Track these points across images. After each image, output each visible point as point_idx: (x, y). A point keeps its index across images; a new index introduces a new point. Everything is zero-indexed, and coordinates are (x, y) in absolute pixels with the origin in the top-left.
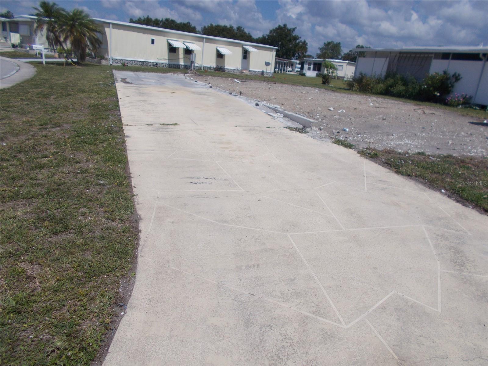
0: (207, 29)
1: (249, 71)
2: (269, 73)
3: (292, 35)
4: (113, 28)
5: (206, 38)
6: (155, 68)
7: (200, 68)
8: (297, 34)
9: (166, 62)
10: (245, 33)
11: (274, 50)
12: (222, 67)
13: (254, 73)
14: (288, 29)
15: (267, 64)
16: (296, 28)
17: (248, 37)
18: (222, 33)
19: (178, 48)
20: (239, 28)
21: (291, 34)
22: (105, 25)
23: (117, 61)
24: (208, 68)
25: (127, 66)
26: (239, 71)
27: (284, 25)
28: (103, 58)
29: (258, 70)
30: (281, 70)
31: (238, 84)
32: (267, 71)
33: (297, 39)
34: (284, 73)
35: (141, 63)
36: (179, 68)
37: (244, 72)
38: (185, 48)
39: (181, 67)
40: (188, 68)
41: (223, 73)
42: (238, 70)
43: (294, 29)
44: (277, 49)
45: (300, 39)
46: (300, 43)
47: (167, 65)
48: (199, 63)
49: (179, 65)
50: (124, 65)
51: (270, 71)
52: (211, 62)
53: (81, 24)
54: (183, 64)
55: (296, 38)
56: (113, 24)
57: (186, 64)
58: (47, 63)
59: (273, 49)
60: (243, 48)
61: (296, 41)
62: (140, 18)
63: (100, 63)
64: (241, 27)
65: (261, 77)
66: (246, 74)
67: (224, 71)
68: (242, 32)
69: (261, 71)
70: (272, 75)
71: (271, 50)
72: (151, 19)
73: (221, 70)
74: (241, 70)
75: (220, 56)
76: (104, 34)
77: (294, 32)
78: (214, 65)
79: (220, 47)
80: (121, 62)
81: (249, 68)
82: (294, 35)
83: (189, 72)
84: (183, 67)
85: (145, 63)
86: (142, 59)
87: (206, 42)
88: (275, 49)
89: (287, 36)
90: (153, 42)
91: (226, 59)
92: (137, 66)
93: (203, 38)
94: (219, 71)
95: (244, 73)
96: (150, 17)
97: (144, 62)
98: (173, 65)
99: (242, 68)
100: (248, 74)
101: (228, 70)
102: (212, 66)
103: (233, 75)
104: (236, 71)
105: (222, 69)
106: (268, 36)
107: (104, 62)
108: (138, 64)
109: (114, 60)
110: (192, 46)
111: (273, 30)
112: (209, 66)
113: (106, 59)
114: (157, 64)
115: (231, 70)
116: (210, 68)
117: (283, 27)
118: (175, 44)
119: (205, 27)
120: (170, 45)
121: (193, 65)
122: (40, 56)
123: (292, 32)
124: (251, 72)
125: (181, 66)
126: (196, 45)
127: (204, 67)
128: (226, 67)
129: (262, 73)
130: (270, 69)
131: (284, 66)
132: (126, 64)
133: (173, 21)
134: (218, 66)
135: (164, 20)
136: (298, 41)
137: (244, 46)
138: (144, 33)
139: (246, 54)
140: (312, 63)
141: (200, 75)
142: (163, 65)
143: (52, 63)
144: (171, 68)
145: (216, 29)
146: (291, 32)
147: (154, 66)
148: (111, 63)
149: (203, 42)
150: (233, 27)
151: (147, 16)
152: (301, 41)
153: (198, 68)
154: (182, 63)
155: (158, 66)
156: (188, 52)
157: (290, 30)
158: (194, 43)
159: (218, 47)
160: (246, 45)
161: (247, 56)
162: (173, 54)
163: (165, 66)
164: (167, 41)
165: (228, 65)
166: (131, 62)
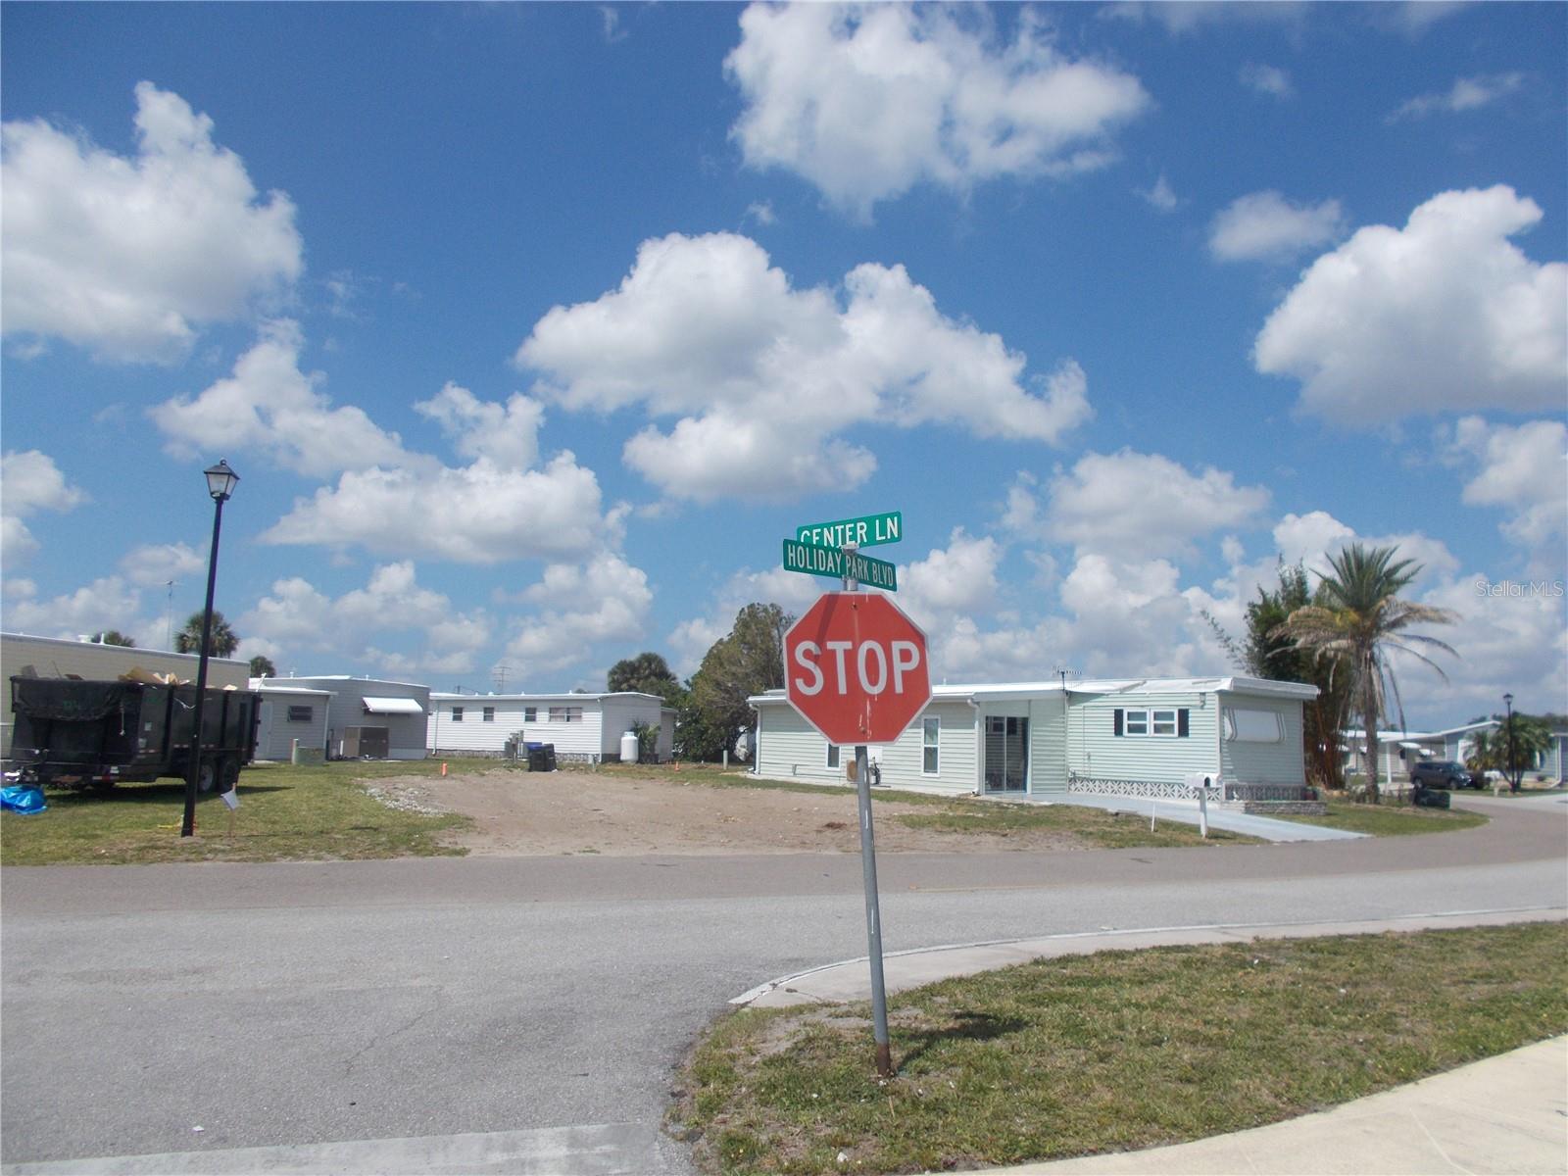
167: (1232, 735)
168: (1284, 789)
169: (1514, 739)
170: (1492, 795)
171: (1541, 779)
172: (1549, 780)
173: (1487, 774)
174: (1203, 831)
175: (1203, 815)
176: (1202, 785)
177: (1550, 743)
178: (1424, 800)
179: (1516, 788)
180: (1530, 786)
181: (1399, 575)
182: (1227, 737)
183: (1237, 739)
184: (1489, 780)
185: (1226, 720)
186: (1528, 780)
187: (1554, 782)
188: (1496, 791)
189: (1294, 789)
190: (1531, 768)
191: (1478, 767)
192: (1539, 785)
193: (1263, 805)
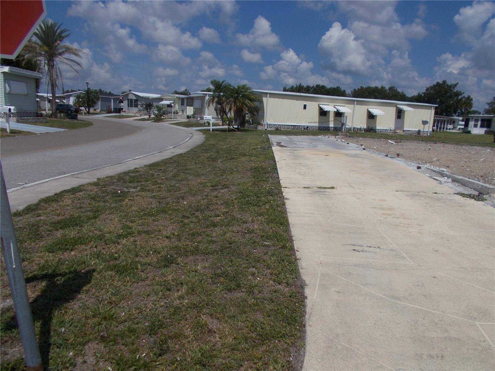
0: (357, 92)
1: (404, 131)
2: (427, 132)
3: (453, 91)
4: (270, 97)
5: (357, 101)
6: (305, 131)
7: (350, 129)
8: (459, 90)
9: (317, 125)
10: (398, 93)
11: (433, 108)
12: (373, 128)
13: (409, 132)
14: (448, 86)
15: (425, 123)
16: (458, 83)
17: (401, 96)
18: (373, 94)
19: (329, 111)
20: (391, 89)
21: (451, 91)
22: (263, 95)
23: (271, 126)
24: (358, 129)
25: (280, 130)
26: (392, 131)
27: (443, 82)
28: (259, 124)
29: (414, 130)
30: (440, 128)
31: (393, 145)
32: (425, 130)
33: (460, 95)
34: (443, 131)
35: (292, 127)
36: (329, 130)
37: (398, 131)
38: (336, 111)
39: (330, 129)
40: (338, 130)
41: (373, 134)
42: (391, 130)
43: (456, 85)
44: (436, 107)
45: (463, 95)
46: (464, 99)
47: (317, 128)
48: (348, 125)
49: (329, 127)
50: (277, 129)
51: (427, 130)
52: (361, 123)
53: (244, 96)
54: (333, 126)
55: (458, 94)
56: (270, 94)
57: (336, 126)
58: (213, 130)
59: (432, 106)
60: (397, 108)
61: (458, 97)
62: (293, 86)
63: (256, 128)
64: (394, 87)
65: (418, 136)
66: (401, 134)
67: (375, 132)
68: (395, 92)
69: (417, 130)
70: (430, 134)
71: (429, 108)
72: (303, 86)
73: (372, 131)
74: (394, 130)
75: (371, 116)
76: (262, 102)
77: (455, 88)
78: (365, 126)
79: (371, 108)
80: (275, 126)
81: (403, 128)
82: (455, 91)
83: (340, 134)
84: (332, 129)
85: (296, 127)
86: (295, 123)
87: (356, 104)
88: (434, 106)
89: (446, 92)
90: (305, 107)
91: (378, 120)
92: (289, 129)
93: (354, 101)
94: (370, 132)
95: (397, 133)
96: (302, 85)
97: (295, 126)
98: (323, 128)
99: (395, 128)
100: (402, 134)
101: (380, 131)
102: (362, 128)
103: (385, 136)
104: (389, 131)
105: (373, 130)
106: (424, 93)
107: (260, 128)
109: (269, 125)
110: (342, 109)
111: (431, 87)
112: (359, 127)
113: (262, 125)
114: (307, 127)
115: (383, 131)
116: (360, 129)
117: (442, 84)
118: (326, 108)
119: (355, 90)
120: (321, 109)
121: (344, 127)
122: (207, 124)
123: (454, 88)
124: (406, 132)
125: (330, 128)
126: (347, 107)
127: (354, 128)
128: (377, 128)
129: (419, 132)
130: (427, 128)
131: (444, 124)
132: (279, 129)
133: (323, 87)
134: (369, 127)
135: (315, 86)
136: (460, 97)
137: (398, 106)
138: (297, 100)
139: (400, 114)
140: (480, 120)
141: (351, 137)
142: (313, 128)
143: (217, 130)
144: (321, 130)
145: (366, 91)
146: (452, 88)
147: (304, 129)
148: (266, 128)
149: (354, 104)
150: (384, 87)
151: (299, 84)
152: (464, 97)
153: (348, 130)
154: (331, 125)
155: (308, 129)
156: (338, 114)
157: (450, 86)
158: (344, 106)
159: (369, 108)
160: (400, 104)
161: (402, 116)
162: (324, 117)
163: (315, 129)
164: (319, 106)
165: (380, 126)
166: (284, 127)
167: (9, 91)
168: (30, 113)
169: (88, 97)
170: (82, 115)
171: (95, 110)
172: (97, 110)
173: (81, 108)
174: (8, 131)
175: (7, 124)
177: (98, 99)
178: (70, 117)
179: (89, 113)
181: (63, 35)
182: (7, 92)
183: (12, 93)
184: (81, 110)
185: (7, 85)
186: (92, 110)
187: (98, 111)
188: (83, 113)
189: (34, 113)
190: (93, 106)
191: (78, 106)
192: (94, 112)
193: (23, 119)
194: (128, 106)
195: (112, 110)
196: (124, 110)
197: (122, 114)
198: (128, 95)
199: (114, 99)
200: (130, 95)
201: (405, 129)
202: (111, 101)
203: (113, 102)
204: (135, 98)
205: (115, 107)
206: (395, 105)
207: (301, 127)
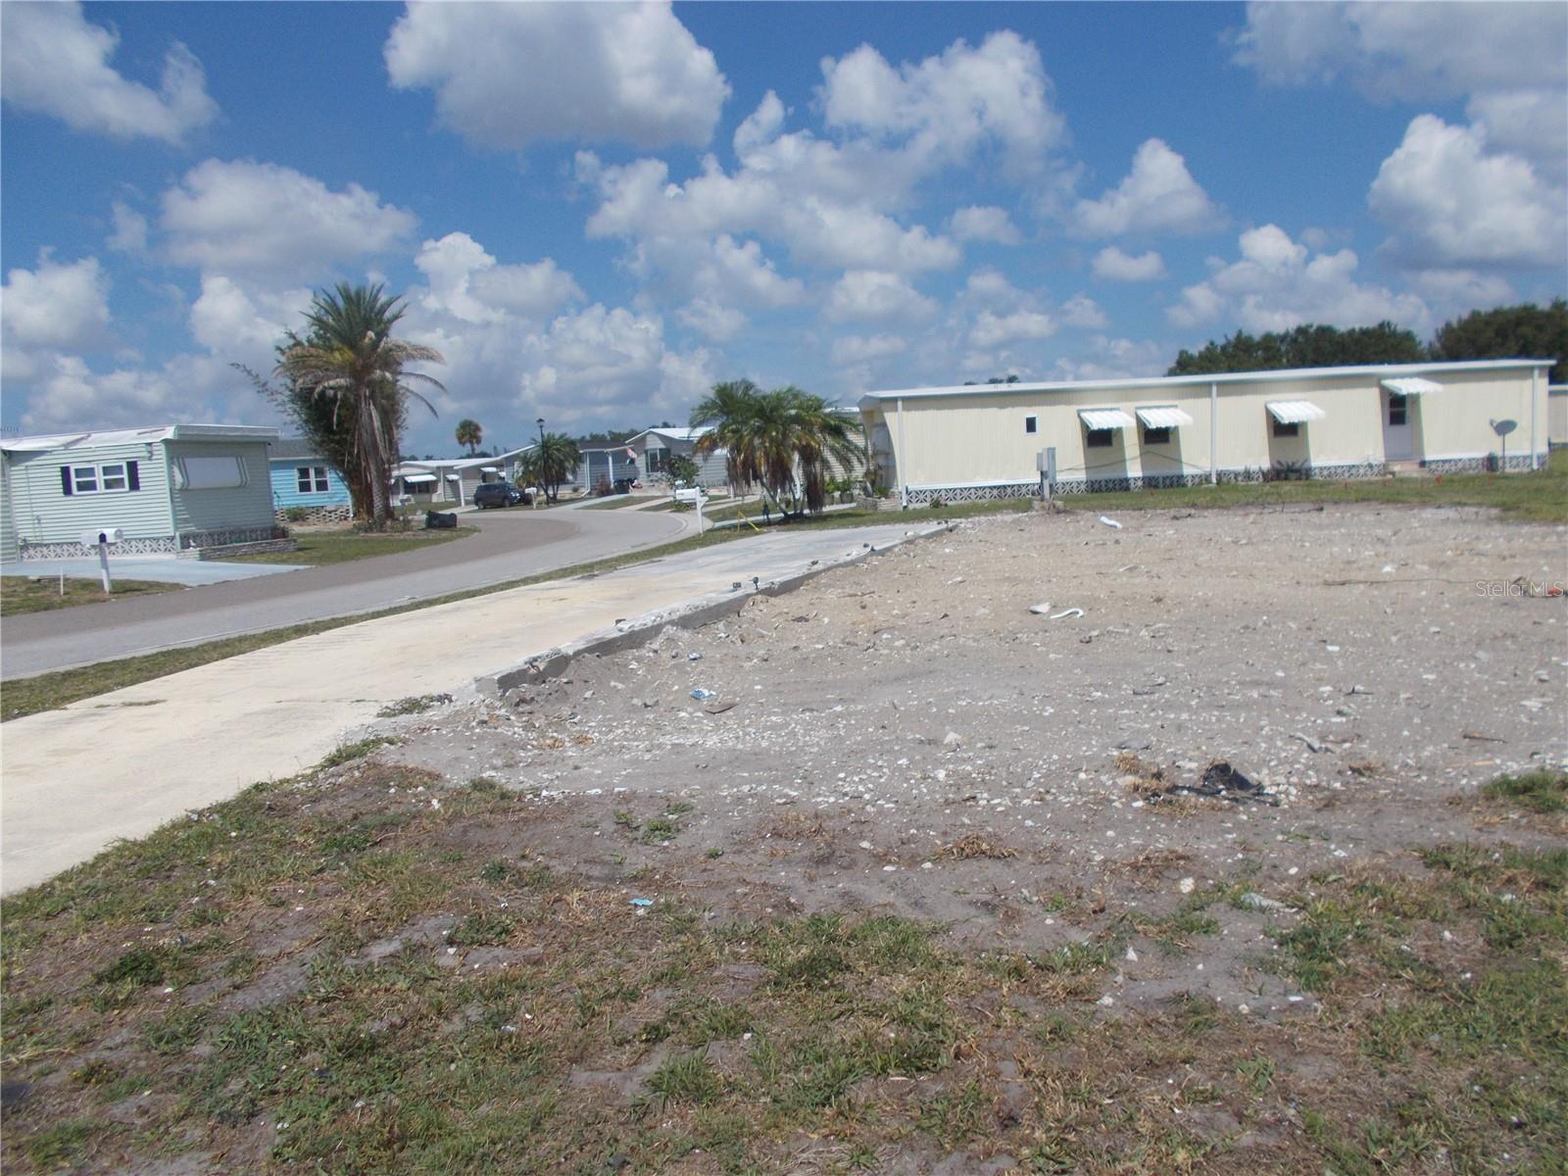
1: (1423, 464)
2: (1525, 458)
4: (907, 409)
5: (1219, 384)
7: (1207, 478)
9: (1082, 476)
11: (1537, 372)
12: (1297, 466)
13: (1447, 466)
15: (1504, 428)
19: (1119, 430)
22: (884, 406)
23: (921, 497)
24: (1236, 475)
25: (946, 505)
26: (1376, 470)
28: (884, 493)
29: (1465, 455)
32: (1515, 454)
35: (995, 492)
36: (1127, 489)
37: (1397, 468)
39: (1132, 485)
40: (1161, 485)
42: (1371, 466)
47: (1083, 487)
48: (1199, 464)
49: (1127, 480)
50: (936, 504)
51: (1527, 452)
52: (1255, 455)
54: (1139, 474)
56: (905, 399)
57: (1151, 473)
59: (1531, 369)
60: (1384, 390)
63: (876, 507)
65: (1488, 478)
66: (1407, 474)
67: (1310, 478)
69: (1482, 454)
70: (1542, 464)
71: (1525, 373)
73: (1293, 476)
74: (1383, 465)
75: (1283, 431)
78: (1266, 464)
79: (1279, 402)
80: (935, 496)
81: (1420, 451)
84: (1140, 483)
85: (1009, 491)
86: (1001, 478)
87: (1218, 395)
88: (1541, 368)
90: (1031, 425)
91: (1313, 437)
92: (984, 500)
93: (1209, 384)
94: (1286, 478)
95: (1393, 473)
97: (1005, 487)
98: (1103, 483)
99: (1386, 456)
100: (1415, 475)
101: (1325, 473)
102: (1254, 467)
104: (1362, 471)
105: (1298, 471)
107: (885, 505)
108: (988, 495)
109: (914, 494)
112: (1240, 468)
113: (892, 495)
115: (1339, 471)
116: (1248, 475)
118: (1099, 421)
120: (1085, 426)
124: (1433, 467)
125: (1132, 482)
126: (1183, 410)
127: (1219, 475)
128: (1314, 464)
129: (1491, 462)
130: (1525, 445)
132: (942, 502)
134: (1279, 463)
137: (1388, 383)
138: (1002, 406)
139: (1398, 410)
142: (1068, 488)
144: (1099, 490)
148: (905, 504)
149: (1210, 397)
153: (1197, 480)
154: (1134, 471)
156: (1156, 438)
158: (1176, 406)
159: (1271, 402)
160: (1394, 376)
161: (1408, 413)
162: (1102, 451)
163: (1075, 490)
164: (1079, 416)
165: (1322, 456)
166: (966, 493)
167: (183, 484)
168: (252, 531)
170: (533, 509)
171: (575, 490)
172: (582, 490)
173: (529, 491)
174: (107, 587)
175: (104, 571)
176: (97, 542)
177: (579, 459)
178: (436, 522)
179: (553, 501)
180: (567, 497)
182: (178, 487)
183: (191, 487)
184: (530, 496)
185: (176, 470)
186: (564, 492)
187: (585, 491)
188: (536, 505)
189: (264, 530)
190: (564, 481)
191: (523, 486)
192: (574, 496)
193: (221, 550)
194: (648, 471)
195: (612, 486)
196: (636, 483)
197: (634, 493)
198: (643, 439)
199: (614, 454)
200: (649, 438)
201: (1428, 457)
202: (607, 463)
203: (613, 462)
204: (663, 446)
205: (620, 477)
206: (1376, 380)
207: (1024, 490)
